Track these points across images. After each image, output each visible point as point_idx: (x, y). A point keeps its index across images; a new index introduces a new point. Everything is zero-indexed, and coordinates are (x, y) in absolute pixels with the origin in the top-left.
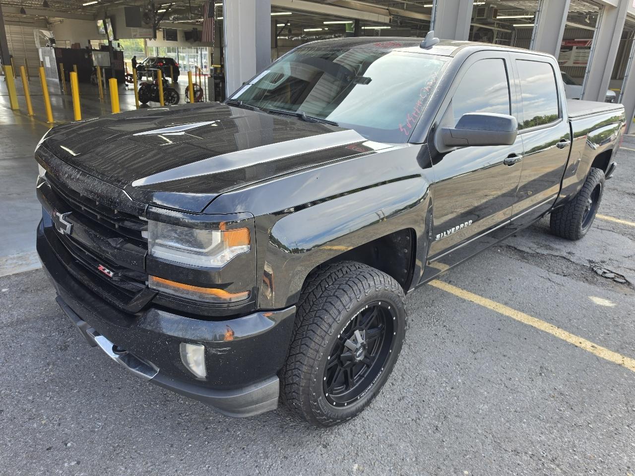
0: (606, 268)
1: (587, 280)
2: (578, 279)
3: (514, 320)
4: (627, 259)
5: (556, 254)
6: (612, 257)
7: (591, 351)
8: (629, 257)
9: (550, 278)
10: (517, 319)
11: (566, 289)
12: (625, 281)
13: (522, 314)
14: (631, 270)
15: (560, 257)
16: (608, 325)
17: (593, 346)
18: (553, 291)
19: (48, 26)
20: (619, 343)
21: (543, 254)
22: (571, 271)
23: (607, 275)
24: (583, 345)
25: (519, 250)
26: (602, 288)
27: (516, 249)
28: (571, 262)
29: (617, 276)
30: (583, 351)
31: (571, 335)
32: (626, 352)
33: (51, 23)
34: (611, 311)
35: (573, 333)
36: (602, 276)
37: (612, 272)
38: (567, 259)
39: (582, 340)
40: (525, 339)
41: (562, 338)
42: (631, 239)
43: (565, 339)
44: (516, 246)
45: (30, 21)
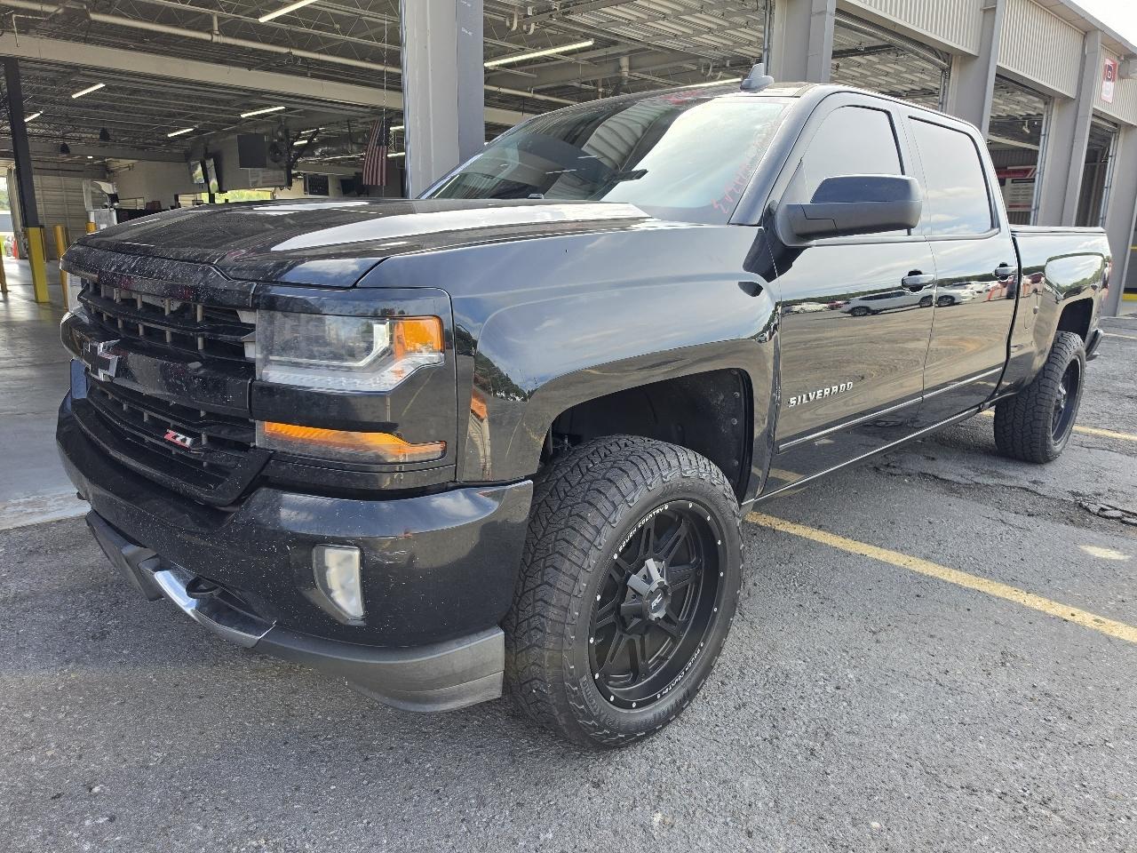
0: (1104, 502)
1: (1072, 521)
2: (1055, 520)
3: (945, 582)
5: (1009, 484)
6: (1113, 486)
7: (1095, 627)
9: (1004, 519)
10: (949, 580)
11: (1035, 535)
13: (958, 573)
15: (1018, 488)
17: (1096, 620)
19: (108, 175)
21: (988, 485)
22: (1041, 508)
23: (1107, 513)
24: (1077, 619)
25: (942, 479)
26: (1101, 533)
27: (936, 477)
28: (1039, 494)
29: (1127, 515)
30: (1080, 628)
31: (1053, 603)
33: (112, 171)
35: (1056, 600)
36: (1098, 515)
37: (1116, 509)
38: (1031, 491)
39: (1074, 610)
40: (969, 610)
41: (1037, 608)
43: (1042, 609)
44: (936, 473)
45: (77, 168)
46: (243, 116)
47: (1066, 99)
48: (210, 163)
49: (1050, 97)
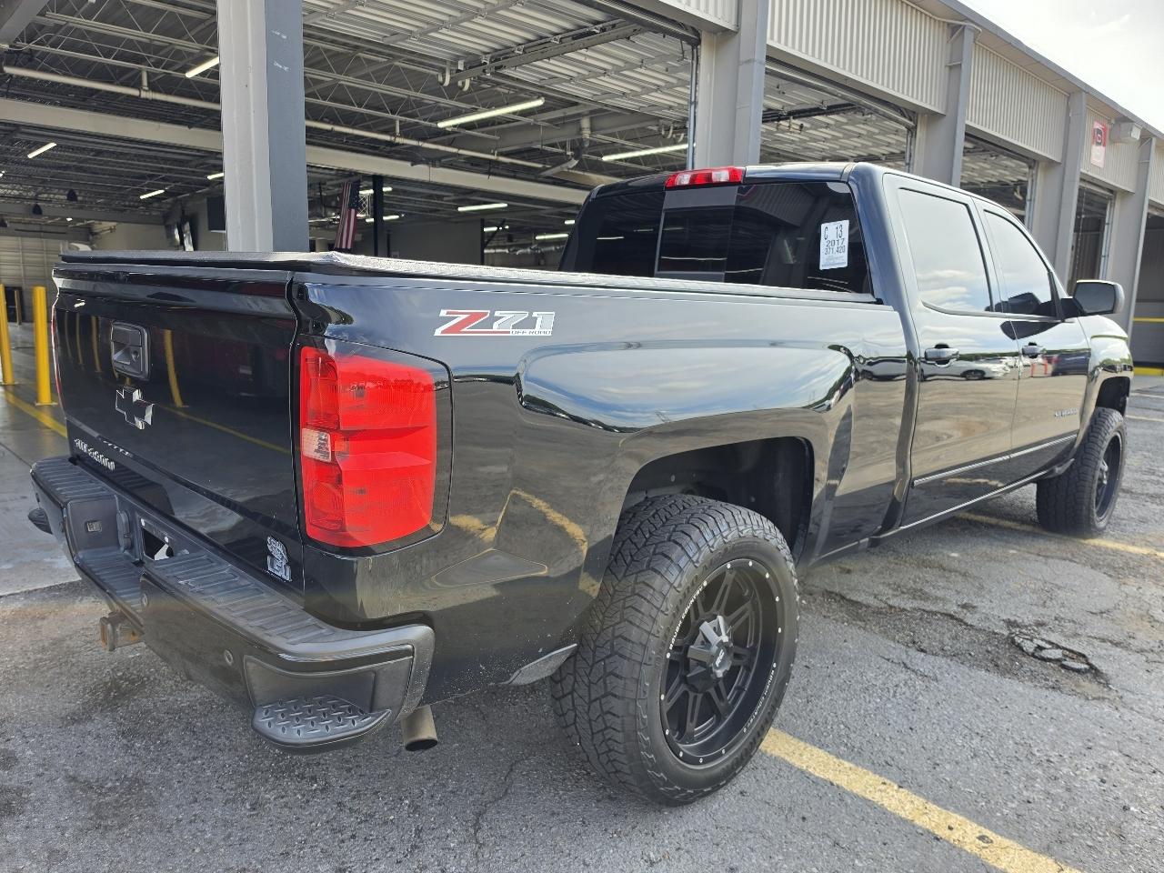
0: (1044, 637)
1: (997, 665)
2: (976, 663)
3: (790, 766)
4: (1096, 619)
5: (934, 608)
6: (1063, 613)
7: (976, 851)
8: (1102, 613)
9: (907, 662)
10: (798, 764)
11: (941, 687)
12: (1086, 666)
13: (816, 751)
14: (1103, 640)
15: (942, 614)
16: (1031, 778)
17: (982, 838)
18: (908, 694)
19: (91, 238)
20: (1055, 828)
21: (904, 610)
22: (961, 645)
23: (1044, 654)
24: (956, 835)
25: (850, 601)
26: (1030, 684)
27: (843, 598)
28: (966, 624)
29: (1071, 655)
30: (954, 852)
31: (931, 806)
32: (1070, 852)
33: (96, 234)
34: (1046, 740)
35: (936, 801)
36: (1033, 655)
37: (1058, 647)
38: (956, 619)
39: (955, 819)
40: (804, 819)
41: (903, 814)
42: (1110, 576)
43: (910, 818)
44: (844, 593)
45: (60, 230)
46: (210, 177)
47: (1051, 163)
48: (187, 227)
49: (1034, 161)
